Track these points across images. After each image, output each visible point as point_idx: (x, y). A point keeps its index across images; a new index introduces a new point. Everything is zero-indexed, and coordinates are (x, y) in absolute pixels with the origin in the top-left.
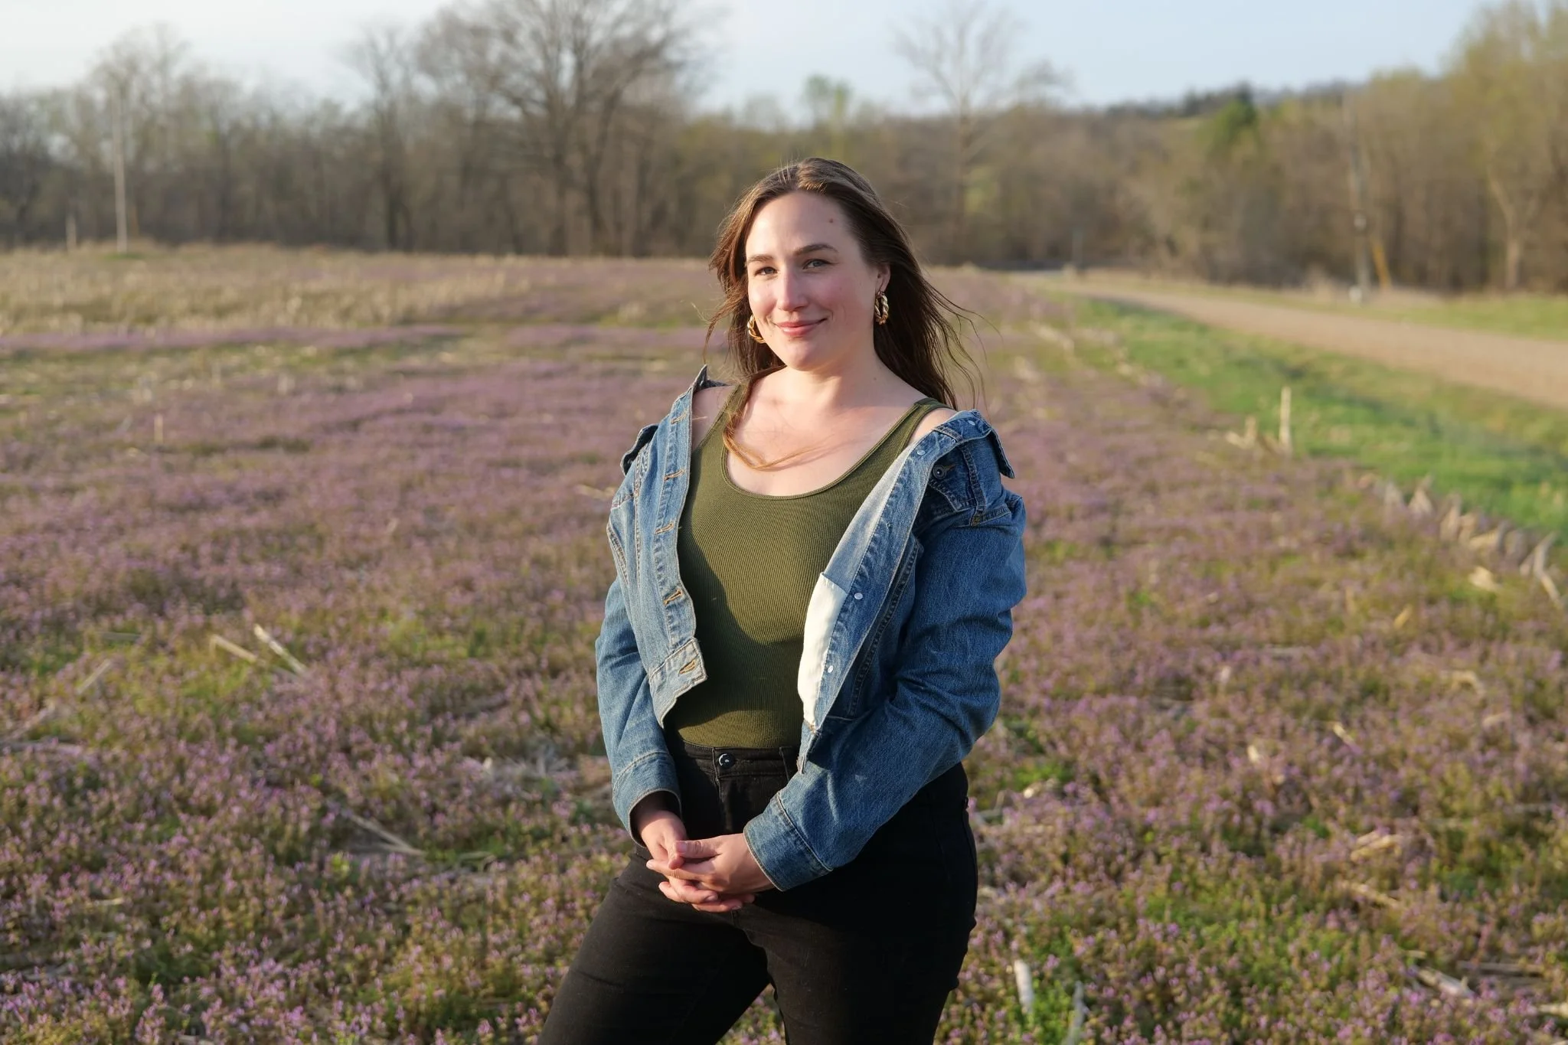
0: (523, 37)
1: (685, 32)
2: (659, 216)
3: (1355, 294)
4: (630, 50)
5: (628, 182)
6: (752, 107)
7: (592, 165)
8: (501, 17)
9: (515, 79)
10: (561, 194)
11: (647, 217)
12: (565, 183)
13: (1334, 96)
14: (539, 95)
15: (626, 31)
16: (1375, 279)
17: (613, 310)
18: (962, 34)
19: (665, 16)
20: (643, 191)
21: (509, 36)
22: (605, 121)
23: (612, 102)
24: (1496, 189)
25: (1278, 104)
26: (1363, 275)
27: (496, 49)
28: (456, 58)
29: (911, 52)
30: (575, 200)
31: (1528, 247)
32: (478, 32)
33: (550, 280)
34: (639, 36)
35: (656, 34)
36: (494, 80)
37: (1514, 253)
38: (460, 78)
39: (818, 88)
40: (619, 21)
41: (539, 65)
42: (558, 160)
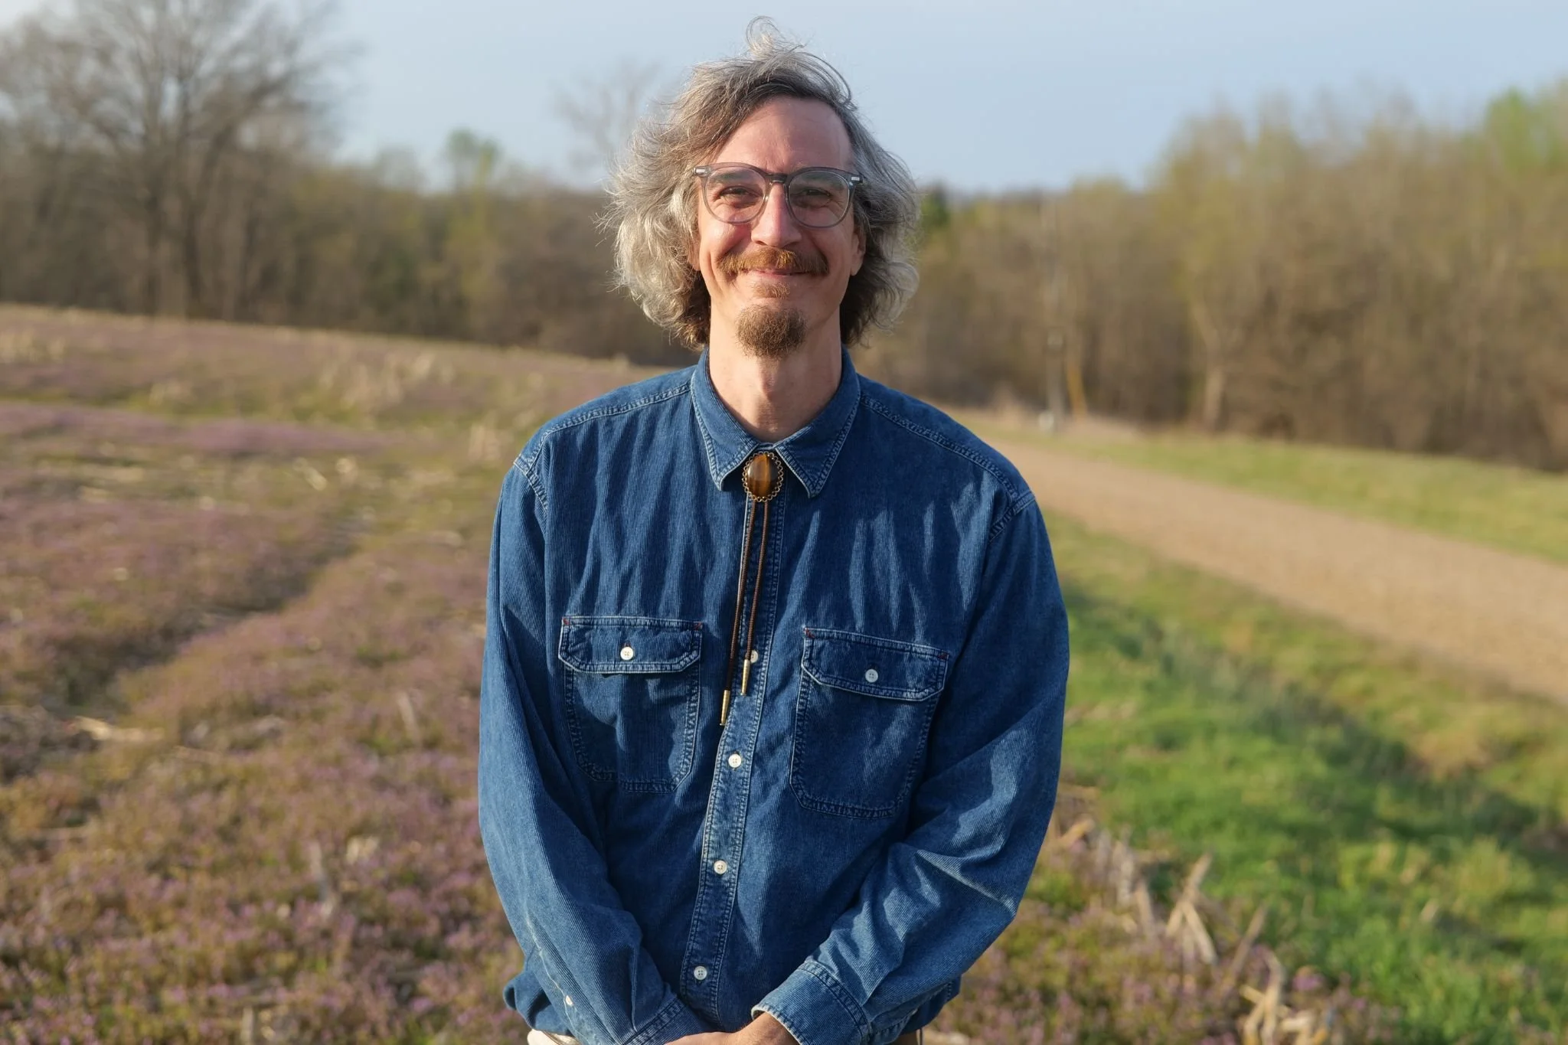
0: (120, 59)
1: (314, 68)
2: (269, 277)
3: (1046, 422)
4: (250, 84)
5: (233, 233)
6: (385, 159)
7: (192, 212)
8: (95, 31)
9: (108, 107)
10: (153, 243)
11: (254, 275)
12: (157, 230)
13: (1032, 202)
14: (137, 127)
15: (242, 62)
16: (1068, 406)
17: (147, 388)
18: (632, 98)
19: (290, 48)
20: (251, 246)
21: (104, 56)
22: (210, 163)
23: (224, 140)
24: (1199, 314)
25: (974, 206)
26: (1055, 399)
27: (89, 68)
28: (39, 76)
29: (573, 115)
30: (167, 251)
31: (1231, 380)
32: (68, 47)
33: (97, 343)
34: (258, 69)
35: (277, 68)
36: (84, 106)
37: (1213, 387)
38: (41, 99)
39: (464, 145)
40: (237, 49)
41: (138, 92)
42: (153, 204)
